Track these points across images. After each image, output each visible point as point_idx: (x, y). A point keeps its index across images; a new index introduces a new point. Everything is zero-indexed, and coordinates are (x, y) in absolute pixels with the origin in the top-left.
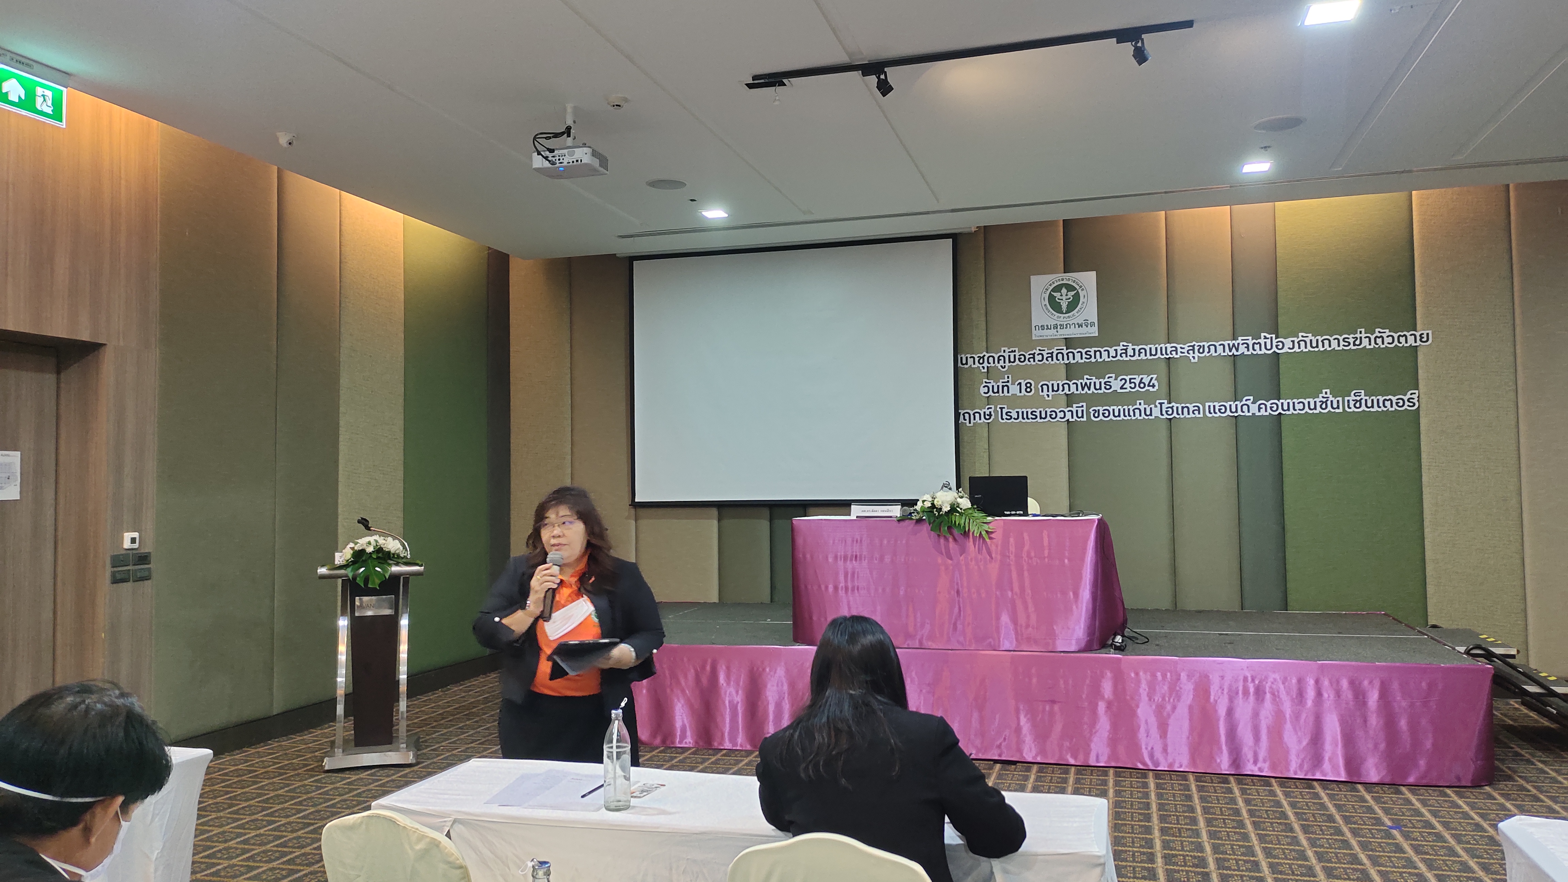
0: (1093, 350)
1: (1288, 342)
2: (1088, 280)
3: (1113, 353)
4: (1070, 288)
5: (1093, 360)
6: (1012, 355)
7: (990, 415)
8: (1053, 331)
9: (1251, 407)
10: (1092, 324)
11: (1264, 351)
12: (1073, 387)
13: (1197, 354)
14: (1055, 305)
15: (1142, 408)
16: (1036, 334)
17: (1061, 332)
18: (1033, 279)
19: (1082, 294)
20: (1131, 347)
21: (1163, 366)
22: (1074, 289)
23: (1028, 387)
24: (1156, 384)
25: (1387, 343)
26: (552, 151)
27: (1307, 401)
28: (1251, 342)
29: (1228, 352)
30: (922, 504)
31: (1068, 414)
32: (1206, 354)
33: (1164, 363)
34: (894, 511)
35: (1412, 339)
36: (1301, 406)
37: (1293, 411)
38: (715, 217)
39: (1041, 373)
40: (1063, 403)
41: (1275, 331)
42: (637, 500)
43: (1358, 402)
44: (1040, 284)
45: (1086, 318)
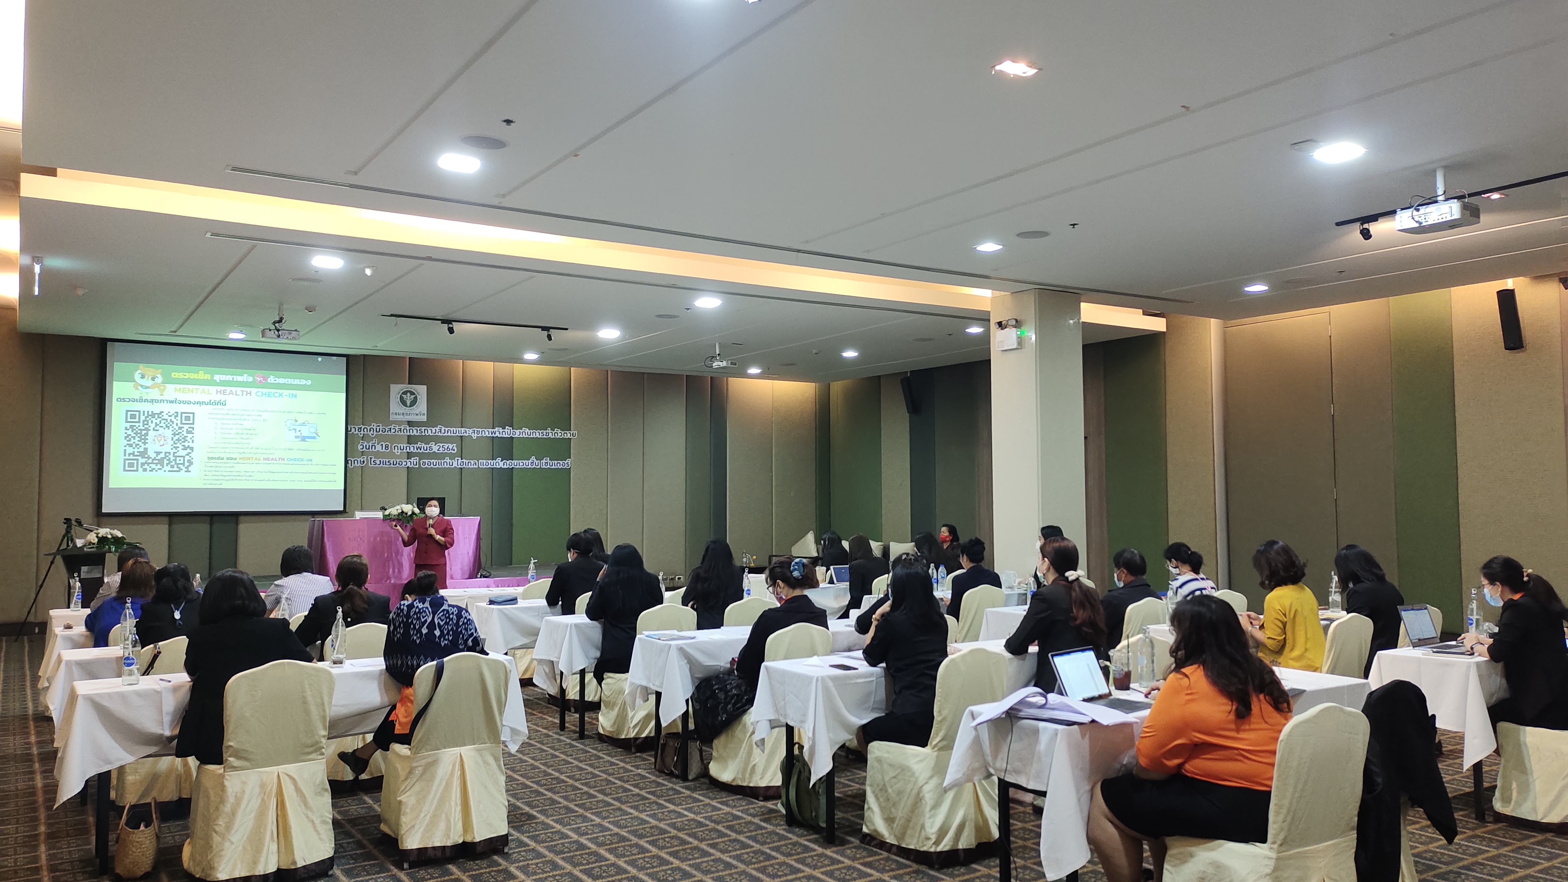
0: (423, 428)
1: (517, 432)
2: (422, 390)
3: (434, 431)
4: (412, 393)
5: (423, 434)
6: (378, 428)
7: (364, 462)
8: (402, 417)
9: (500, 464)
10: (424, 414)
11: (507, 436)
12: (412, 449)
13: (476, 435)
14: (404, 402)
15: (448, 461)
16: (392, 417)
17: (406, 417)
18: (392, 386)
19: (418, 397)
20: (443, 428)
21: (459, 439)
22: (414, 394)
23: (387, 447)
24: (456, 449)
25: (559, 436)
26: (278, 330)
27: (524, 462)
28: (501, 430)
29: (490, 435)
30: (394, 511)
31: (409, 464)
32: (480, 435)
33: (459, 438)
34: (379, 515)
35: (569, 435)
36: (522, 464)
37: (518, 466)
38: (236, 337)
39: (394, 439)
40: (406, 456)
41: (511, 426)
42: (103, 511)
43: (546, 463)
44: (396, 389)
45: (420, 411)
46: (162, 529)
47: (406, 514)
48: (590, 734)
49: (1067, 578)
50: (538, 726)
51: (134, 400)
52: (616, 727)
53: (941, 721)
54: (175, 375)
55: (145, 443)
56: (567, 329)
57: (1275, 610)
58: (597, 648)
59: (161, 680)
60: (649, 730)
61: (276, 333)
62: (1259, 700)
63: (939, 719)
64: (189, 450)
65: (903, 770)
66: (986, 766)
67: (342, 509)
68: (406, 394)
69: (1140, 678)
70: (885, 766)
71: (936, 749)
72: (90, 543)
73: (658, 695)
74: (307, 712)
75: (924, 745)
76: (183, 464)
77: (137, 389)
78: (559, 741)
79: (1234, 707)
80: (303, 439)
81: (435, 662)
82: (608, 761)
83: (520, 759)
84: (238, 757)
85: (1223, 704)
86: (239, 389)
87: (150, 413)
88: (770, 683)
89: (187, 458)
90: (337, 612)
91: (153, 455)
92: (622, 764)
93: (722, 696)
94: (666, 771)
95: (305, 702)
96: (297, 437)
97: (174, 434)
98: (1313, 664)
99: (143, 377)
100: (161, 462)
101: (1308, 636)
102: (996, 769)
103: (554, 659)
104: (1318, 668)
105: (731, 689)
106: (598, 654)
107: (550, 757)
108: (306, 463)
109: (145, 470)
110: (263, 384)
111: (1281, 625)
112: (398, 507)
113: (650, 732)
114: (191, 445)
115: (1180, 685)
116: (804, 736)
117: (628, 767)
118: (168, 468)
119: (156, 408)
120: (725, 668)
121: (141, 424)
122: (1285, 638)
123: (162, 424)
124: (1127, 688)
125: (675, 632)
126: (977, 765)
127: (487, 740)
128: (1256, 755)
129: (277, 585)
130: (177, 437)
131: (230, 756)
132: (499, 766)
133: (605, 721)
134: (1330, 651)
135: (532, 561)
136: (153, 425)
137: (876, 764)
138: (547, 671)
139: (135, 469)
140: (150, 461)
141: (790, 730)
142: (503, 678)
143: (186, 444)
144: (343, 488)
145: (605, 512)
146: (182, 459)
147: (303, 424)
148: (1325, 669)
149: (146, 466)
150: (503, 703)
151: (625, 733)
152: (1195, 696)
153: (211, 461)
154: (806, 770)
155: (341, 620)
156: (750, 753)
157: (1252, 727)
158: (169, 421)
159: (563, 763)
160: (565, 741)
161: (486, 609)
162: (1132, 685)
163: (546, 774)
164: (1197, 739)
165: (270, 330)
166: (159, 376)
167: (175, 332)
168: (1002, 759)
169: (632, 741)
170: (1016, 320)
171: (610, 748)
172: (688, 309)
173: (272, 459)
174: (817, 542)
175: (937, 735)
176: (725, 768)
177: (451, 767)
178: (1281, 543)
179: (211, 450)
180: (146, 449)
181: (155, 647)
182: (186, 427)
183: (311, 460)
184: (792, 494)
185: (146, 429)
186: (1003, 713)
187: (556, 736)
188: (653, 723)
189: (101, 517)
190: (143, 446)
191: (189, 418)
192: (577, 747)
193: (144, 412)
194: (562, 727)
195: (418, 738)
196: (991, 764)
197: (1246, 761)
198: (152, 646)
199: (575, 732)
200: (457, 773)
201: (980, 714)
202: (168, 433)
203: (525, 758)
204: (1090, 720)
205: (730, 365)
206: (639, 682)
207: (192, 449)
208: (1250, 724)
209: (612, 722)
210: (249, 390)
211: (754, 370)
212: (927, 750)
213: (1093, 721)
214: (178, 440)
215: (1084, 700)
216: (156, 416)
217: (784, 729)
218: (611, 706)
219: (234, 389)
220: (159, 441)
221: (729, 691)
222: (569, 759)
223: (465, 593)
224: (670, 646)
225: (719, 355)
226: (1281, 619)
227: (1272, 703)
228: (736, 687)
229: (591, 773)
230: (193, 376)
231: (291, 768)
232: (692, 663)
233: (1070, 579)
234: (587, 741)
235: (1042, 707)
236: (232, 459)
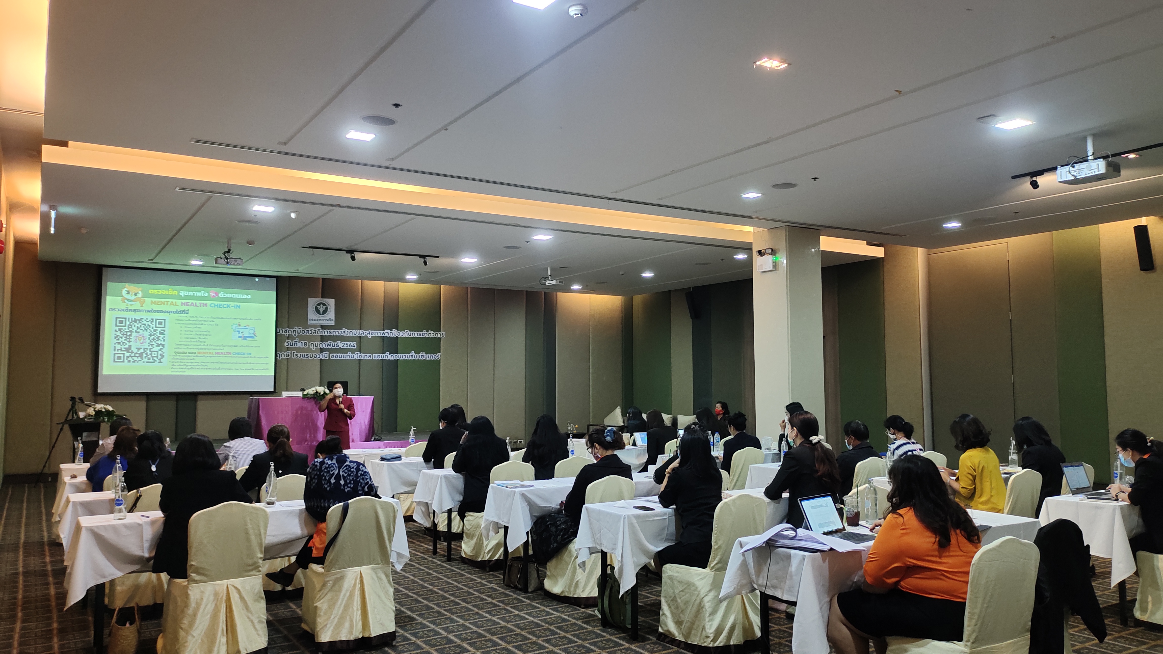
0: (332, 330)
1: (401, 333)
2: (331, 302)
3: (340, 333)
4: (324, 305)
5: (332, 335)
6: (299, 330)
7: (289, 355)
8: (317, 322)
9: (388, 356)
10: (332, 320)
11: (393, 336)
12: (324, 345)
13: (371, 335)
14: (318, 311)
15: (350, 355)
16: (310, 322)
17: (320, 322)
18: (310, 299)
19: (328, 307)
20: (347, 330)
22: (325, 305)
23: (305, 344)
24: (356, 346)
25: (432, 336)
26: (227, 259)
27: (406, 355)
28: (389, 331)
29: (381, 335)
30: (311, 391)
31: (321, 356)
32: (374, 335)
33: (358, 338)
34: (300, 394)
35: (439, 335)
36: (404, 357)
37: (402, 359)
38: (196, 263)
39: (310, 339)
40: (319, 351)
41: (397, 328)
42: (99, 391)
43: (422, 356)
44: (312, 302)
45: (330, 318)
46: (142, 404)
47: (320, 393)
48: (456, 557)
49: (811, 441)
50: (417, 551)
51: (123, 310)
52: (474, 552)
53: (717, 549)
54: (151, 291)
55: (129, 342)
56: (438, 257)
57: (967, 467)
58: (461, 494)
59: (142, 516)
60: (499, 555)
61: (226, 260)
62: (957, 534)
63: (716, 547)
64: (161, 347)
65: (688, 586)
66: (751, 583)
67: (273, 390)
68: (320, 305)
69: (867, 517)
70: (676, 582)
71: (713, 570)
72: (90, 415)
73: (506, 529)
74: (248, 540)
75: (704, 567)
76: (157, 357)
77: (124, 302)
78: (433, 562)
79: (937, 539)
80: (245, 338)
81: (342, 504)
82: (469, 578)
83: (404, 576)
84: (198, 573)
85: (930, 537)
86: (198, 302)
87: (133, 320)
88: (590, 520)
89: (160, 352)
90: (271, 466)
91: (135, 351)
92: (479, 580)
93: (553, 529)
94: (512, 585)
95: (247, 533)
96: (240, 337)
97: (151, 335)
98: (996, 507)
99: (128, 293)
100: (141, 355)
101: (993, 486)
102: (759, 585)
103: (429, 502)
104: (1000, 510)
105: (560, 524)
106: (461, 498)
107: (425, 574)
108: (246, 356)
109: (129, 361)
110: (216, 298)
111: (971, 478)
112: (314, 389)
113: (500, 556)
114: (163, 343)
115: (897, 523)
116: (615, 560)
117: (484, 582)
118: (146, 360)
119: (138, 316)
120: (555, 508)
121: (127, 328)
122: (975, 488)
123: (142, 328)
124: (857, 525)
125: (519, 482)
126: (744, 582)
127: (380, 562)
128: (955, 576)
129: (226, 446)
130: (153, 336)
131: (192, 573)
132: (389, 581)
133: (466, 548)
134: (1010, 497)
135: (412, 429)
136: (135, 329)
137: (669, 581)
138: (423, 510)
139: (122, 360)
140: (133, 355)
141: (604, 555)
142: (392, 515)
143: (159, 342)
144: (273, 374)
145: (466, 392)
146: (156, 353)
147: (245, 327)
148: (1006, 511)
149: (130, 359)
150: (392, 534)
151: (481, 557)
152: (908, 531)
153: (178, 354)
154: (616, 585)
155: (273, 472)
156: (574, 572)
157: (951, 554)
158: (147, 325)
159: (435, 579)
160: (436, 563)
161: (378, 465)
162: (860, 523)
163: (423, 587)
164: (909, 563)
165: (221, 258)
166: (140, 292)
167: (152, 260)
168: (763, 578)
169: (487, 562)
170: (772, 249)
171: (470, 568)
172: (528, 242)
173: (222, 353)
174: (623, 415)
175: (714, 559)
176: (556, 583)
177: (353, 581)
178: (972, 416)
179: (178, 346)
180: (130, 346)
181: (138, 492)
182: (159, 329)
183: (250, 354)
184: (604, 379)
185: (131, 331)
186: (764, 542)
187: (430, 559)
188: (502, 549)
189: (98, 397)
190: (128, 344)
191: (162, 323)
192: (446, 567)
193: (129, 318)
194: (435, 552)
195: (330, 560)
196: (755, 582)
197: (947, 580)
198: (135, 491)
199: (444, 556)
200: (358, 586)
201: (747, 544)
202: (146, 334)
203: (407, 575)
204: (829, 548)
205: (558, 283)
206: (492, 519)
207: (163, 345)
208: (949, 552)
209: (472, 548)
210: (205, 302)
211: (576, 287)
212: (707, 570)
213: (831, 549)
214: (154, 339)
215: (825, 534)
216: (138, 322)
217: (600, 554)
218: (471, 536)
219: (194, 302)
220: (140, 340)
221: (559, 526)
222: (440, 576)
223: (363, 452)
224: (515, 492)
225: (550, 275)
226: (971, 472)
227: (966, 535)
228: (565, 523)
229: (456, 586)
230: (165, 292)
231: (237, 582)
232: (531, 505)
233: (814, 442)
234: (453, 563)
235: (793, 538)
236: (192, 353)
